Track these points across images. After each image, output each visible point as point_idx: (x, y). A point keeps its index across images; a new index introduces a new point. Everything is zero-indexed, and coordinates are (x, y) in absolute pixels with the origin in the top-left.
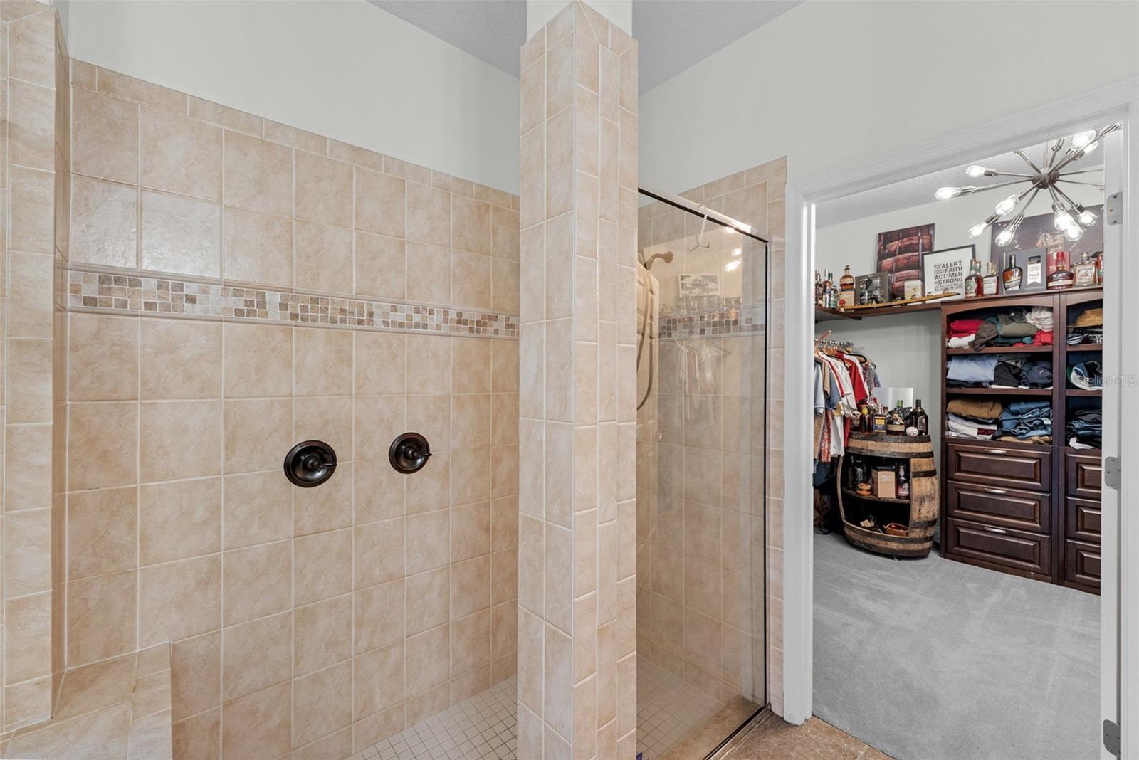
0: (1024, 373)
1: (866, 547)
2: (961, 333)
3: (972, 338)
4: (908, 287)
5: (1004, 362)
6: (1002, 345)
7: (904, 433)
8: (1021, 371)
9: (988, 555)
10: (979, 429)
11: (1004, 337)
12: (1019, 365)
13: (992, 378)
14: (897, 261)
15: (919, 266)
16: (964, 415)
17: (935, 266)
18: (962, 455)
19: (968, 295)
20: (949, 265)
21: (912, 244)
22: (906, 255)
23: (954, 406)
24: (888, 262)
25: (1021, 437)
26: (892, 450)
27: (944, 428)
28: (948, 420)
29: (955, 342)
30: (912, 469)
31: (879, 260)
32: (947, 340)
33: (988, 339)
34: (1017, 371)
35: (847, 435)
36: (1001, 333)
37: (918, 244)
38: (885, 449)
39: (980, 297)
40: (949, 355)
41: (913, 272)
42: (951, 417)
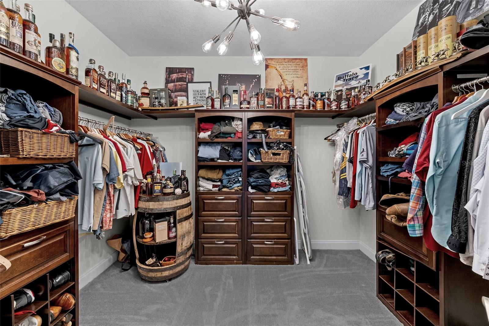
1: (149, 280)
2: (205, 130)
4: (179, 100)
5: (223, 147)
6: (223, 137)
7: (173, 193)
8: (230, 152)
9: (217, 257)
10: (213, 185)
11: (224, 133)
12: (229, 149)
13: (218, 156)
14: (176, 85)
15: (186, 90)
16: (207, 177)
18: (205, 201)
19: (208, 108)
20: (200, 91)
21: (183, 77)
22: (180, 83)
23: (202, 173)
24: (171, 85)
25: (230, 188)
26: (165, 207)
27: (197, 186)
28: (199, 181)
29: (203, 135)
30: (178, 217)
31: (166, 83)
32: (198, 134)
33: (217, 134)
34: (228, 152)
36: (222, 131)
37: (186, 78)
38: (160, 207)
39: (213, 109)
40: (200, 143)
41: (183, 93)
42: (200, 179)
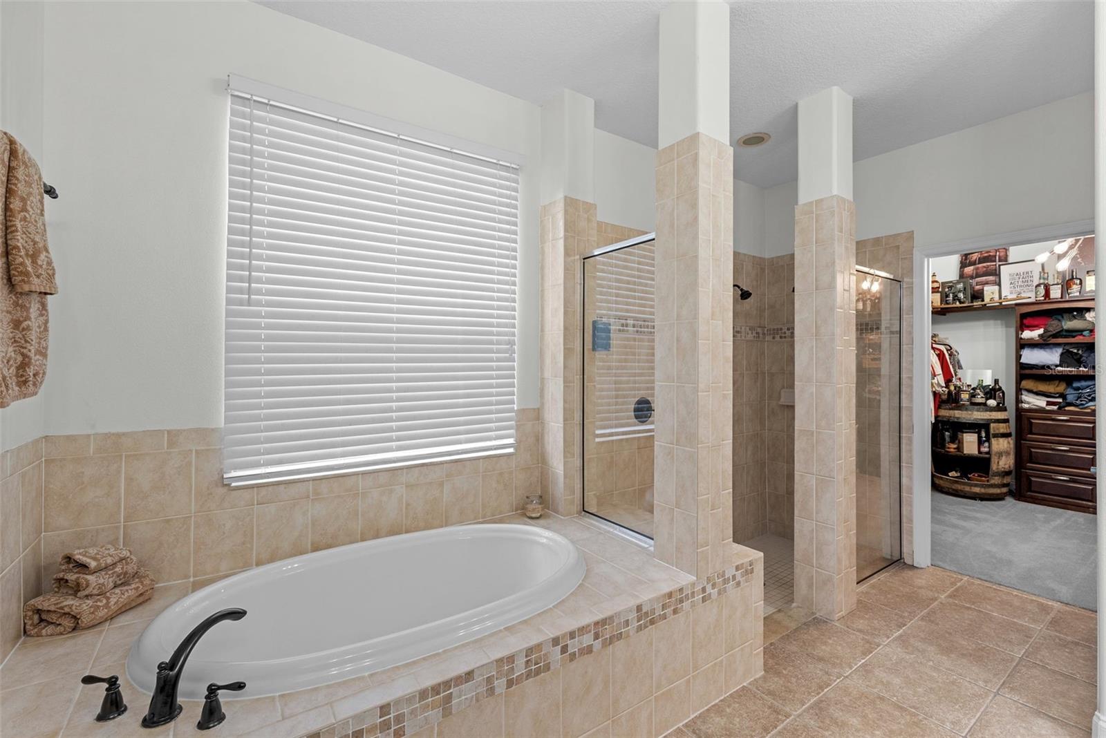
0: (1084, 358)
1: (953, 492)
2: (1032, 327)
3: (1041, 331)
4: (987, 291)
5: (1068, 350)
6: (1066, 337)
7: (985, 404)
8: (1081, 356)
9: (1056, 498)
10: (1048, 402)
11: (1068, 331)
12: (1080, 352)
13: (1058, 363)
14: (978, 268)
15: (996, 273)
16: (1035, 390)
17: (1010, 275)
18: (1033, 421)
19: (1038, 299)
20: (1022, 274)
21: (990, 256)
22: (985, 264)
23: (1024, 384)
24: (969, 270)
25: (1081, 407)
26: (975, 417)
27: (1018, 401)
28: (1022, 394)
29: (1027, 334)
30: (992, 431)
31: (961, 268)
32: (1020, 333)
33: (1054, 332)
34: (1078, 356)
35: (937, 406)
36: (1065, 327)
37: (995, 256)
38: (969, 416)
39: (1047, 300)
40: (1022, 345)
41: (991, 278)
42: (1023, 392)
